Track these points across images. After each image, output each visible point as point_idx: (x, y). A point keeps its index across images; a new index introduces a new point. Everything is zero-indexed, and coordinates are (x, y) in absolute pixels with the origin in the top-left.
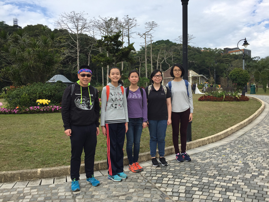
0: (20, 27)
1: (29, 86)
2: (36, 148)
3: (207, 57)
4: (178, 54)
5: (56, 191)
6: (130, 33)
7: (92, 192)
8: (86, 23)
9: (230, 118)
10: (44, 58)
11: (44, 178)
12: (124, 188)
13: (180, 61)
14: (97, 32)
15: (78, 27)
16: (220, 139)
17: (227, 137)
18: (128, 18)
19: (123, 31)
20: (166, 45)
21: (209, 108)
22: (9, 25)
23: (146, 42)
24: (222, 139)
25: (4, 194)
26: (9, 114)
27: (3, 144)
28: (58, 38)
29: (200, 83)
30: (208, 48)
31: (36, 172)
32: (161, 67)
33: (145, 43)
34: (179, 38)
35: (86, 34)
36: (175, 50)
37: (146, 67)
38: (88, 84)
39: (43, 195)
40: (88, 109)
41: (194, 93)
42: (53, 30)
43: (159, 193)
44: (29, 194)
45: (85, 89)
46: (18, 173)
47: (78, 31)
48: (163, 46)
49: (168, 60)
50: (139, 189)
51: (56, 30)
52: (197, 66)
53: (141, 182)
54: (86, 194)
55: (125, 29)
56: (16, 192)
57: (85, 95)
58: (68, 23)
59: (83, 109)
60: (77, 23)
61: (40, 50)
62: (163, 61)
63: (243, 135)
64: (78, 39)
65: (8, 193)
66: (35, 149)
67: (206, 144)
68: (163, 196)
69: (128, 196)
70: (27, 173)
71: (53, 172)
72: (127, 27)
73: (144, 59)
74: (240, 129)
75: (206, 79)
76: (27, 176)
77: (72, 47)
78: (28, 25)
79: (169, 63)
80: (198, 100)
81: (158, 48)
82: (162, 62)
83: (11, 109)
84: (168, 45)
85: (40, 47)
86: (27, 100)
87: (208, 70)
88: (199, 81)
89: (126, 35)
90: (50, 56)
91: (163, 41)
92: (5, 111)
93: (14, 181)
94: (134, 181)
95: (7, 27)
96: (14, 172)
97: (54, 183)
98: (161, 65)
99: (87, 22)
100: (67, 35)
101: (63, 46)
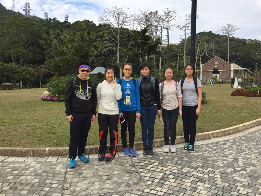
0: (70, 23)
1: (67, 77)
2: (58, 131)
3: (252, 49)
4: (220, 46)
5: (55, 167)
6: (169, 26)
7: (82, 170)
8: (127, 18)
9: (255, 114)
10: (80, 52)
11: (51, 156)
12: (111, 170)
13: (223, 54)
14: (137, 26)
15: (119, 22)
16: (228, 135)
17: (236, 132)
18: (168, 10)
19: (163, 24)
20: (208, 37)
21: (236, 103)
22: (60, 21)
23: (185, 34)
24: (230, 134)
25: (15, 165)
26: (50, 101)
27: (34, 126)
28: (101, 33)
29: (243, 77)
30: (254, 40)
31: (45, 150)
32: (201, 60)
33: (184, 36)
34: (222, 30)
35: (127, 28)
36: (217, 42)
37: (185, 60)
38: (87, 78)
39: (43, 169)
40: (85, 99)
41: (233, 87)
42: (97, 25)
43: (138, 177)
44: (33, 167)
45: (84, 82)
46: (31, 150)
47: (119, 25)
48: (205, 38)
49: (208, 52)
50: (123, 172)
51: (100, 25)
52: (241, 59)
53: (128, 166)
54: (77, 171)
55: (165, 22)
56: (24, 165)
57: (84, 87)
58: (110, 18)
59: (82, 99)
60: (118, 17)
61: (78, 45)
62: (203, 53)
63: (256, 131)
64: (119, 33)
65: (18, 165)
66: (56, 132)
67: (210, 138)
68: (140, 179)
69: (110, 177)
70: (38, 150)
71: (58, 152)
72: (166, 20)
73: (183, 52)
74: (256, 126)
75: (249, 72)
76: (38, 153)
77: (113, 41)
78: (76, 21)
79: (210, 56)
80: (230, 94)
81: (199, 40)
82: (202, 55)
83: (52, 97)
84: (210, 36)
85: (77, 42)
86: (64, 89)
87: (253, 63)
88: (241, 75)
89: (165, 28)
90: (86, 50)
91: (205, 32)
92: (47, 99)
93: (28, 156)
94: (122, 165)
95: (58, 23)
96: (28, 149)
97: (57, 160)
98: (201, 58)
99: (127, 16)
100: (109, 30)
101: (106, 40)
